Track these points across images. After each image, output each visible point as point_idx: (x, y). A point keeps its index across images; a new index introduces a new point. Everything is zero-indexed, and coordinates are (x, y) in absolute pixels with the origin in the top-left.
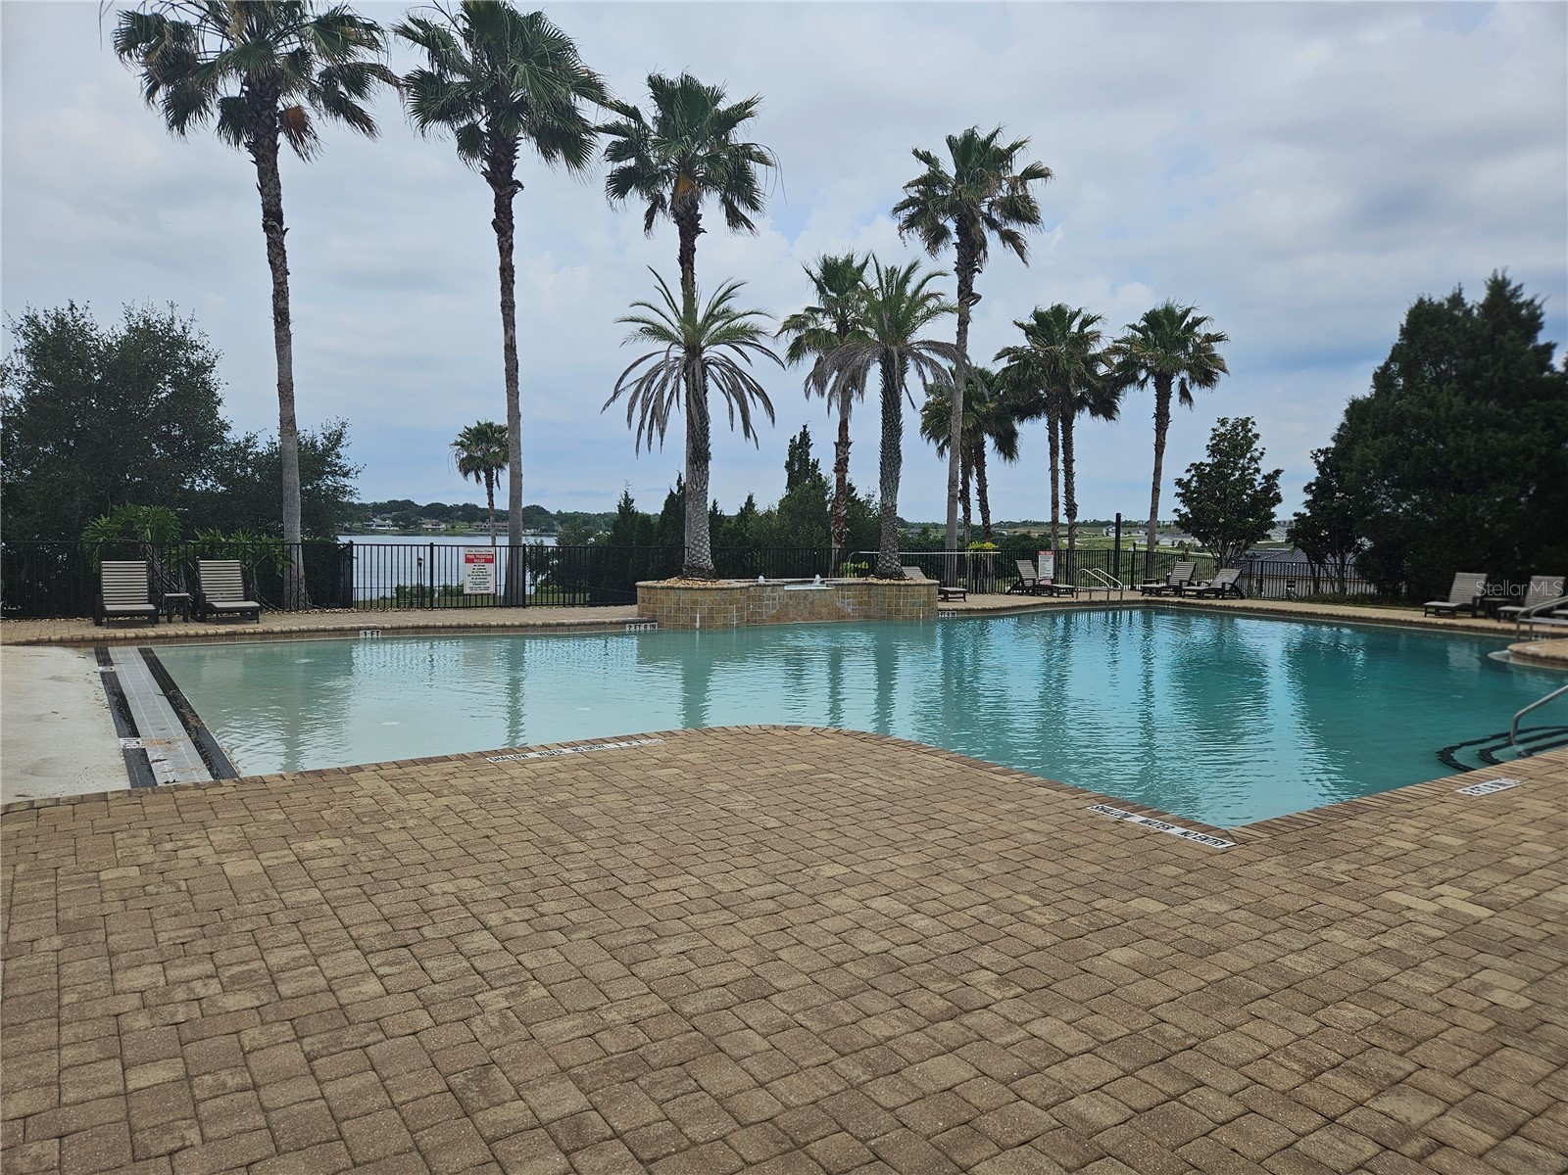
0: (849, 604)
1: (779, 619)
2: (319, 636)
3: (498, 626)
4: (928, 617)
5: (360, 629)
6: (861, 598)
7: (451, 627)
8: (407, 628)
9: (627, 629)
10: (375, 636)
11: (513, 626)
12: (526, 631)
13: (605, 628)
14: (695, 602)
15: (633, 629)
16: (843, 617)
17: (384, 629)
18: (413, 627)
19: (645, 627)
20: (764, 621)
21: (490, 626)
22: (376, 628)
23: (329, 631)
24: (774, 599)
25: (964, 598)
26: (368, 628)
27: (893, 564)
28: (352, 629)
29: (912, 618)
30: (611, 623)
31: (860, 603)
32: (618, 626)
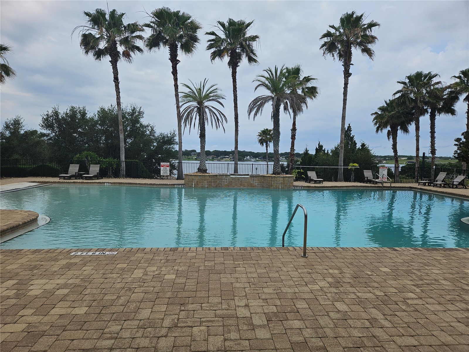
0: (256, 182)
1: (228, 186)
2: (95, 184)
3: (138, 184)
4: (284, 188)
5: (105, 183)
6: (261, 180)
7: (127, 183)
8: (117, 183)
9: (175, 186)
10: (109, 184)
11: (142, 184)
12: (146, 185)
13: (168, 186)
14: (193, 179)
15: (177, 186)
16: (254, 186)
17: (111, 183)
18: (118, 183)
19: (181, 186)
20: (223, 186)
21: (136, 184)
22: (109, 182)
23: (97, 183)
24: (227, 180)
25: (322, 183)
26: (107, 182)
27: (276, 170)
28: (103, 182)
29: (276, 188)
30: (170, 184)
31: (260, 182)
32: (172, 185)
